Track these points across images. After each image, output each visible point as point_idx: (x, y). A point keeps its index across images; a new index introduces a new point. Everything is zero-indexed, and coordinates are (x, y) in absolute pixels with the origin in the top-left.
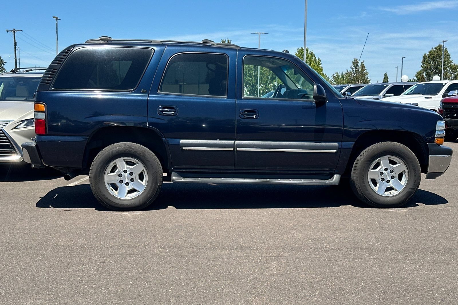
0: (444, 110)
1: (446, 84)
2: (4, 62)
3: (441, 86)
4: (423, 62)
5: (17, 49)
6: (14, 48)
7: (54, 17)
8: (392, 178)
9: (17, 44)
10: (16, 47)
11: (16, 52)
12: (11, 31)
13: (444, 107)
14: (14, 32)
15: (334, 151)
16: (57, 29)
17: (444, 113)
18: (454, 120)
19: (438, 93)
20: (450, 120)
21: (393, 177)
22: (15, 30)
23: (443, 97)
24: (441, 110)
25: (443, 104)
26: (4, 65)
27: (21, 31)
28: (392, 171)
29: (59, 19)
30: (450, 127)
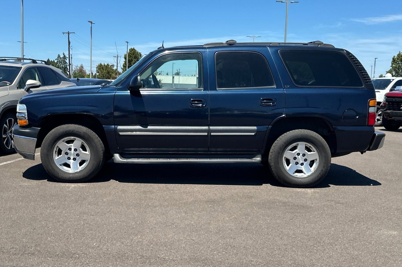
0: (387, 103)
1: (393, 80)
2: (67, 57)
3: (389, 81)
4: (392, 62)
5: (70, 47)
6: (68, 46)
7: (89, 22)
9: (71, 43)
10: (70, 45)
11: (70, 49)
12: (66, 33)
13: (387, 101)
14: (69, 34)
16: (91, 31)
17: (387, 105)
18: (395, 112)
19: (386, 88)
20: (392, 112)
22: (69, 32)
23: (390, 91)
24: (385, 103)
25: (386, 98)
26: (66, 59)
27: (74, 33)
29: (93, 23)
30: (392, 118)
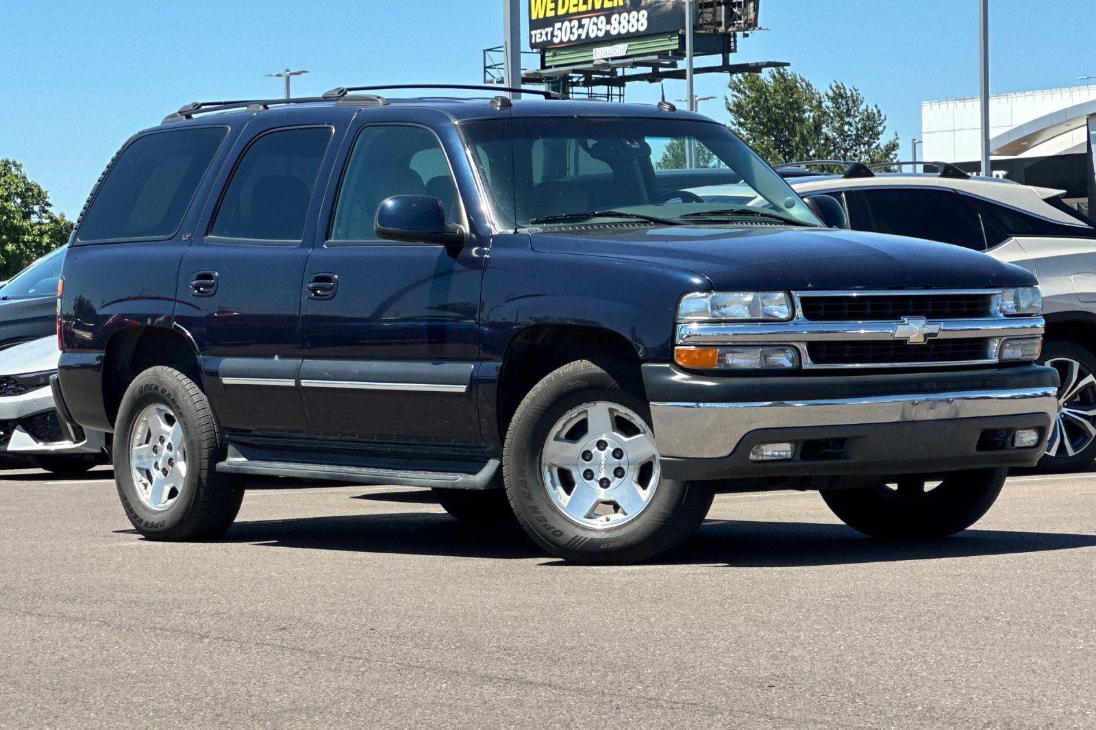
8: (616, 475)
15: (462, 389)
21: (619, 472)
28: (618, 453)
